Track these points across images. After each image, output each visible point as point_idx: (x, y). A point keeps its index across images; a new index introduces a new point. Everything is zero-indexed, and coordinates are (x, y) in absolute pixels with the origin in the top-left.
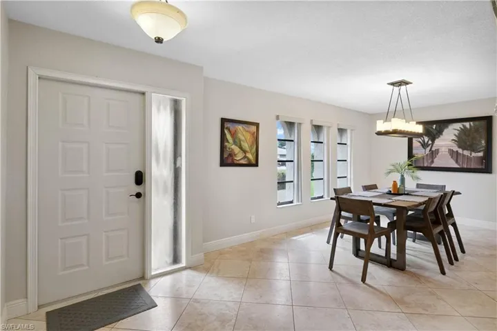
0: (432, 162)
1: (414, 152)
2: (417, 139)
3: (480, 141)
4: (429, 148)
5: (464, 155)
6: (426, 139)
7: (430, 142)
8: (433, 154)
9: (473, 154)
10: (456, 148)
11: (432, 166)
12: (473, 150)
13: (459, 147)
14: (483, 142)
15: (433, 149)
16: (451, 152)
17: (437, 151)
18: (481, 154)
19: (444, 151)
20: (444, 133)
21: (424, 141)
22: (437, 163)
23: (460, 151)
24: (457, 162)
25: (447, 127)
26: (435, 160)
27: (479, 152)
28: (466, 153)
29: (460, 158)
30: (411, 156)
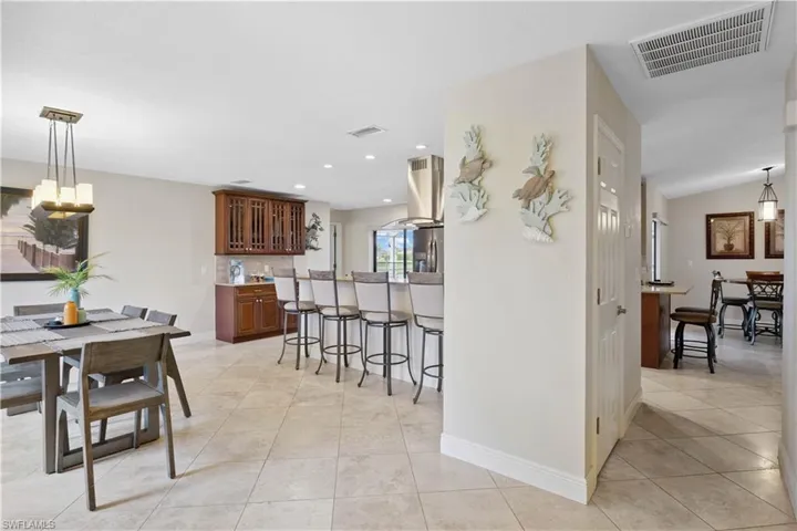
3: (72, 231)
5: (45, 253)
9: (62, 251)
10: (32, 241)
12: (60, 245)
13: (39, 239)
14: (76, 233)
16: (24, 247)
18: (72, 251)
19: (9, 246)
23: (40, 245)
24: (34, 263)
25: (17, 202)
27: (69, 248)
28: (50, 249)
29: (40, 258)
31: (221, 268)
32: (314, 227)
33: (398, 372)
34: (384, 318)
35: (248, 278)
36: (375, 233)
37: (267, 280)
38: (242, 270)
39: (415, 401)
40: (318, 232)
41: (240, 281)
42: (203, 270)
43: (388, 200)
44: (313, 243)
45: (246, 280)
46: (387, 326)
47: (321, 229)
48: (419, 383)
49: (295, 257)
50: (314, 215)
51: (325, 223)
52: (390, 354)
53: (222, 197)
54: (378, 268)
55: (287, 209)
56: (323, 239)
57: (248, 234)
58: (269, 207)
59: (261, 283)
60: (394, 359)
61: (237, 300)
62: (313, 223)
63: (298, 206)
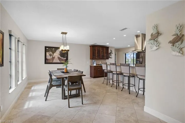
0: (53, 61)
1: (47, 57)
2: (48, 53)
3: (65, 55)
4: (52, 56)
5: (62, 59)
6: (51, 53)
7: (52, 54)
8: (53, 58)
9: (64, 58)
11: (53, 62)
12: (64, 57)
15: (53, 57)
16: (58, 58)
17: (54, 57)
18: (65, 59)
19: (56, 57)
20: (57, 51)
21: (50, 54)
22: (54, 61)
23: (61, 57)
24: (60, 61)
25: (57, 50)
26: (54, 60)
28: (62, 58)
29: (61, 59)
30: (46, 59)
31: (91, 62)
32: (111, 53)
33: (132, 89)
34: (129, 75)
35: (96, 64)
36: (126, 54)
37: (100, 65)
38: (95, 62)
39: (137, 96)
40: (112, 54)
41: (95, 65)
42: (88, 62)
43: (129, 46)
44: (111, 57)
45: (96, 65)
46: (129, 77)
47: (112, 53)
48: (138, 92)
49: (107, 60)
50: (111, 50)
51: (113, 52)
52: (130, 84)
53: (91, 47)
54: (126, 63)
55: (105, 49)
56: (113, 56)
57: (96, 55)
58: (101, 49)
59: (99, 65)
60: (131, 85)
61: (94, 69)
62: (110, 52)
63: (107, 48)
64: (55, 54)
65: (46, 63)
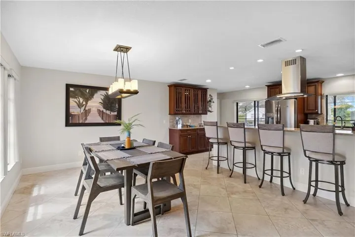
0: (86, 119)
1: (71, 110)
2: (73, 99)
3: (115, 104)
4: (84, 107)
5: (107, 114)
6: (81, 100)
7: (84, 103)
8: (87, 112)
9: (112, 113)
10: (102, 109)
11: (86, 122)
12: (112, 110)
13: (104, 108)
14: (117, 105)
15: (87, 109)
16: (99, 111)
17: (89, 110)
19: (94, 111)
20: (94, 97)
21: (79, 102)
22: (90, 120)
23: (104, 111)
24: (102, 119)
25: (96, 92)
26: (88, 118)
27: (115, 112)
28: (108, 112)
29: (105, 116)
30: (68, 114)
31: (171, 121)
32: (210, 101)
35: (183, 126)
36: (237, 104)
37: (190, 126)
38: (181, 121)
40: (212, 104)
41: (180, 127)
42: (164, 122)
43: (247, 87)
44: (210, 109)
47: (213, 102)
49: (202, 115)
50: (210, 95)
51: (215, 99)
53: (173, 87)
55: (200, 93)
56: (214, 106)
57: (183, 105)
58: (192, 91)
59: (188, 128)
61: (181, 135)
62: (209, 99)
63: (204, 90)
64: (90, 103)
65: (68, 124)
